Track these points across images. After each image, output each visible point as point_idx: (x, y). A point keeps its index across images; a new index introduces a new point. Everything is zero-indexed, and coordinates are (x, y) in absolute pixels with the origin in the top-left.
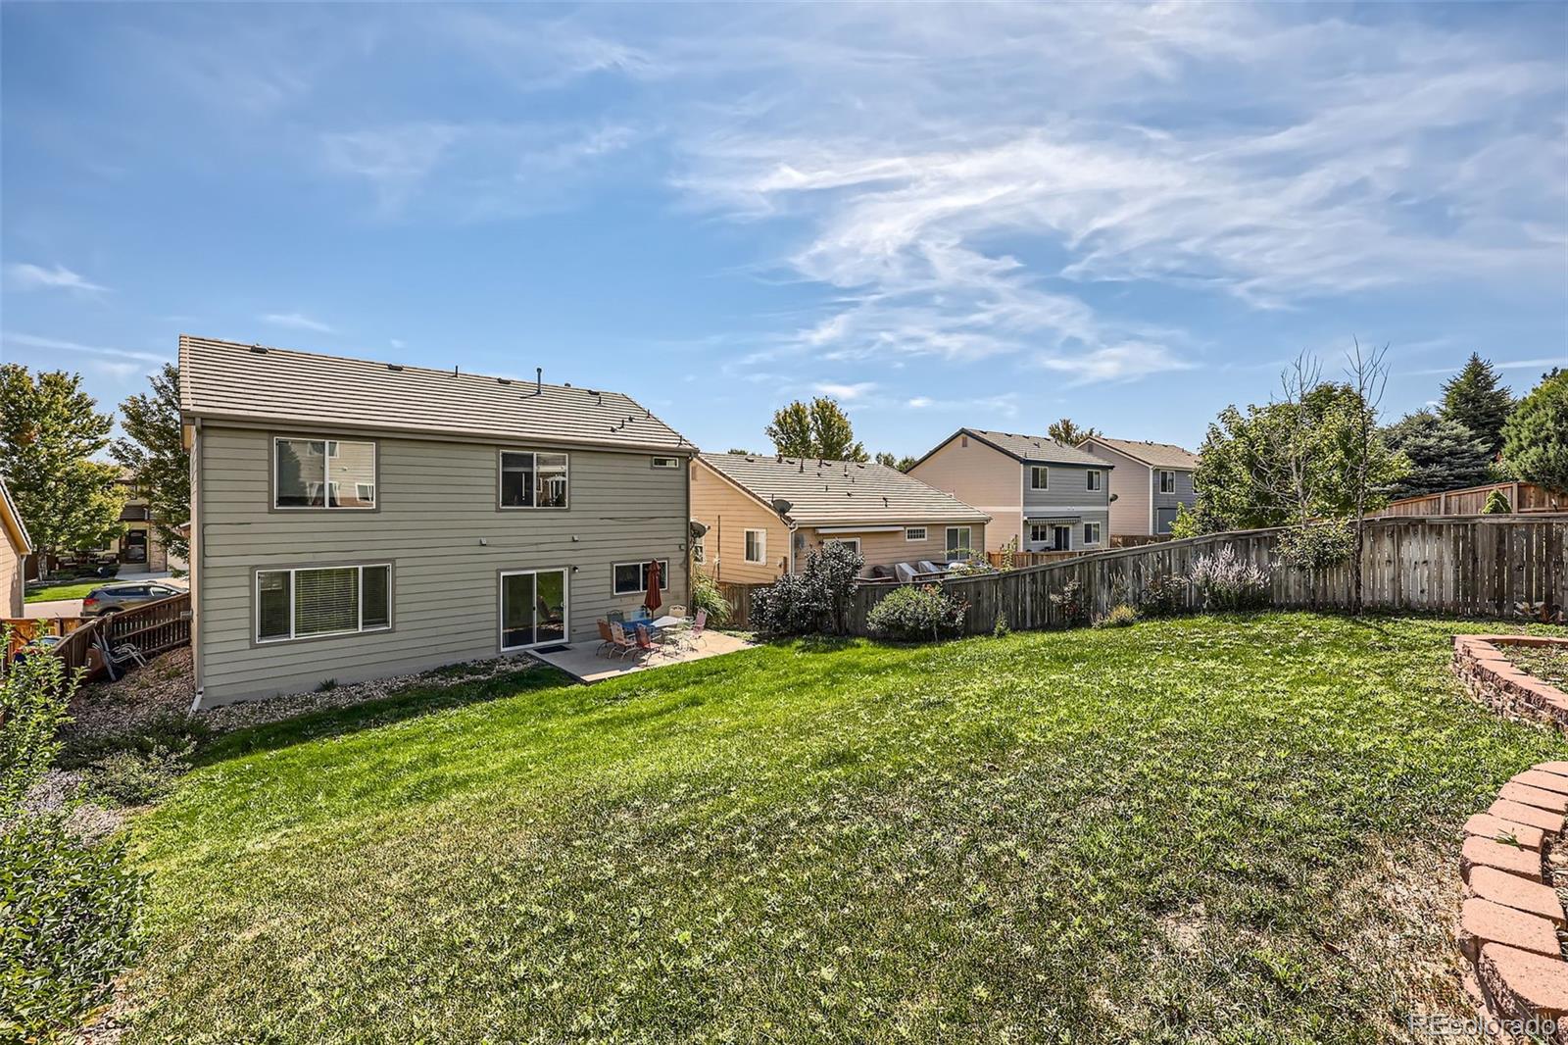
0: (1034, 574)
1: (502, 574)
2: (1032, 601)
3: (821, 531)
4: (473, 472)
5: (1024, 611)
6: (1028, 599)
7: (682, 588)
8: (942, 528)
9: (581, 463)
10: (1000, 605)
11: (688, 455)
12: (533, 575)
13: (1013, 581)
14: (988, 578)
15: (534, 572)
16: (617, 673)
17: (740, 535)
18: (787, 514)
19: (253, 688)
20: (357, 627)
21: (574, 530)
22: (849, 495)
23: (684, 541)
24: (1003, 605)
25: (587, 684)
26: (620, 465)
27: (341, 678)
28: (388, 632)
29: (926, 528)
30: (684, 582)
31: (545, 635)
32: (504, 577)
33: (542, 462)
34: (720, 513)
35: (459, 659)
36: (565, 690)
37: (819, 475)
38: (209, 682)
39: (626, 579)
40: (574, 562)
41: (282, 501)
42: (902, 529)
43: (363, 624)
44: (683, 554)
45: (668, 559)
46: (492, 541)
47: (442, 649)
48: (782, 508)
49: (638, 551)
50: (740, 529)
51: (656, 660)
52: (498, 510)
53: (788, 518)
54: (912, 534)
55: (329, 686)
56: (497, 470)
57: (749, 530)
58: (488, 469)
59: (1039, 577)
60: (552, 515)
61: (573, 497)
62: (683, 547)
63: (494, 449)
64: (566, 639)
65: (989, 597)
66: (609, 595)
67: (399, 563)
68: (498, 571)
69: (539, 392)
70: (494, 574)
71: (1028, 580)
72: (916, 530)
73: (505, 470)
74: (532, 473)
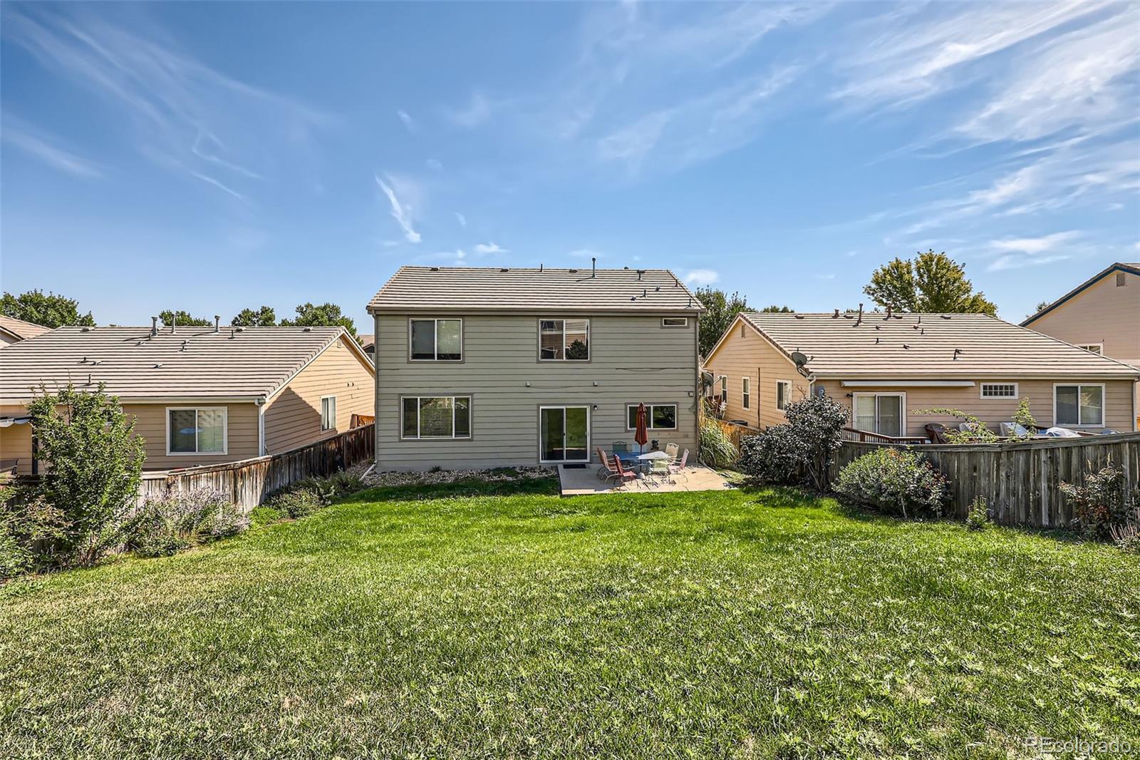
0: (1052, 450)
1: (541, 407)
2: (1049, 488)
3: (847, 384)
4: (517, 335)
5: (1038, 502)
6: (1044, 485)
7: (692, 429)
8: (1048, 384)
9: (601, 326)
10: (1003, 487)
11: (695, 315)
12: (563, 410)
13: (1022, 458)
14: (986, 449)
15: (564, 407)
16: (592, 491)
17: (772, 385)
18: (805, 366)
19: (401, 464)
20: (452, 435)
21: (594, 377)
22: (905, 347)
23: (693, 389)
24: (1008, 489)
25: (562, 496)
26: (632, 326)
27: (444, 465)
28: (469, 440)
29: (1016, 385)
30: (692, 423)
31: (571, 455)
32: (542, 410)
33: (570, 327)
34: (761, 366)
35: (510, 464)
36: (546, 498)
37: (877, 328)
38: (381, 458)
39: (638, 417)
40: (594, 402)
41: (415, 356)
42: (973, 384)
43: (456, 434)
44: (692, 400)
45: (677, 403)
46: (534, 384)
47: (501, 455)
48: (800, 361)
49: (652, 396)
50: (772, 380)
51: (632, 488)
52: (538, 362)
53: (806, 370)
54: (988, 391)
55: (437, 470)
56: (538, 333)
57: (780, 381)
58: (531, 332)
59: (1061, 456)
60: (579, 365)
61: (595, 351)
62: (691, 394)
63: (535, 319)
64: (588, 460)
65: (989, 475)
66: (624, 429)
67: (475, 396)
68: (539, 405)
69: (594, 276)
70: (535, 407)
71: (1043, 457)
72: (997, 387)
73: (545, 333)
74: (562, 335)
